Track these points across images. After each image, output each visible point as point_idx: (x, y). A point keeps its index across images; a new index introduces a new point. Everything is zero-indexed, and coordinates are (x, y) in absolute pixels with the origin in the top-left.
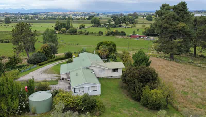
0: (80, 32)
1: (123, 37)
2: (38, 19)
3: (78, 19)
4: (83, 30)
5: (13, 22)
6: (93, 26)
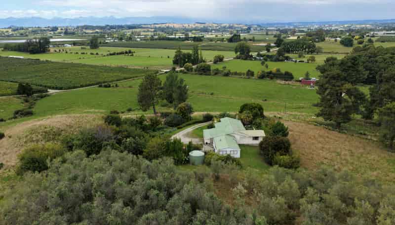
4: (220, 66)
6: (238, 58)
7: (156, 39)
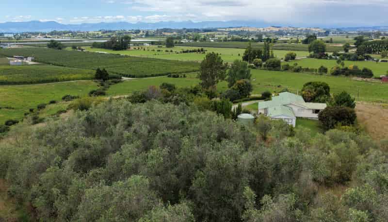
0: (285, 66)
1: (365, 79)
2: (215, 41)
3: (285, 42)
4: (291, 63)
5: (177, 45)
6: (311, 57)
7: (229, 41)
